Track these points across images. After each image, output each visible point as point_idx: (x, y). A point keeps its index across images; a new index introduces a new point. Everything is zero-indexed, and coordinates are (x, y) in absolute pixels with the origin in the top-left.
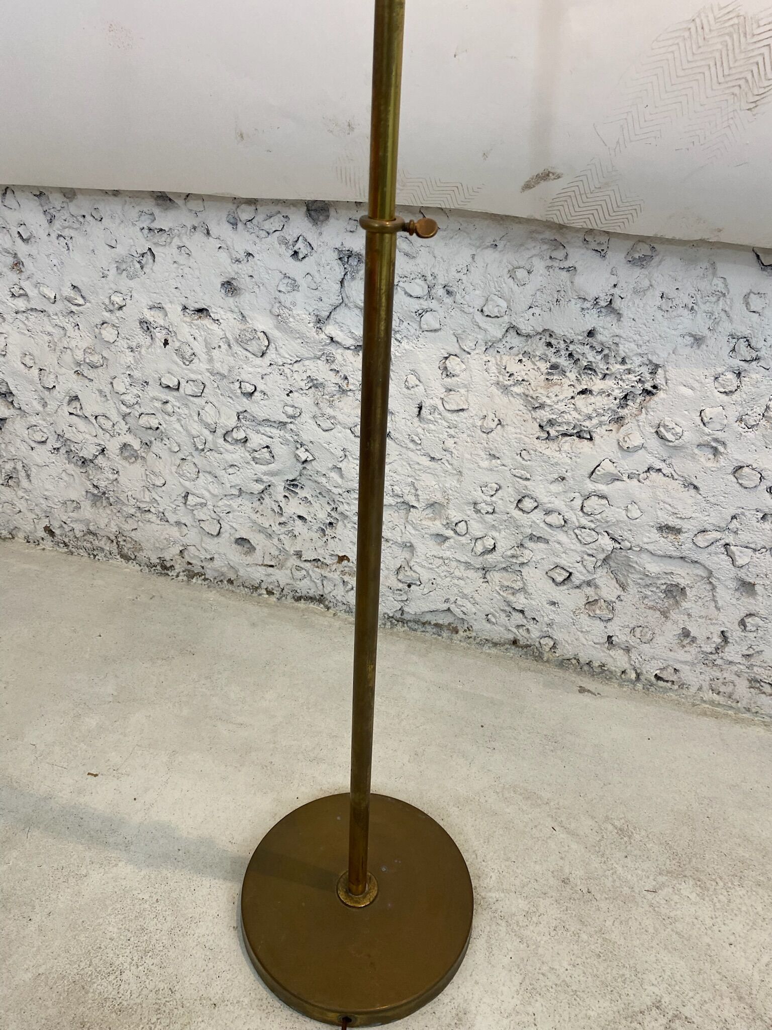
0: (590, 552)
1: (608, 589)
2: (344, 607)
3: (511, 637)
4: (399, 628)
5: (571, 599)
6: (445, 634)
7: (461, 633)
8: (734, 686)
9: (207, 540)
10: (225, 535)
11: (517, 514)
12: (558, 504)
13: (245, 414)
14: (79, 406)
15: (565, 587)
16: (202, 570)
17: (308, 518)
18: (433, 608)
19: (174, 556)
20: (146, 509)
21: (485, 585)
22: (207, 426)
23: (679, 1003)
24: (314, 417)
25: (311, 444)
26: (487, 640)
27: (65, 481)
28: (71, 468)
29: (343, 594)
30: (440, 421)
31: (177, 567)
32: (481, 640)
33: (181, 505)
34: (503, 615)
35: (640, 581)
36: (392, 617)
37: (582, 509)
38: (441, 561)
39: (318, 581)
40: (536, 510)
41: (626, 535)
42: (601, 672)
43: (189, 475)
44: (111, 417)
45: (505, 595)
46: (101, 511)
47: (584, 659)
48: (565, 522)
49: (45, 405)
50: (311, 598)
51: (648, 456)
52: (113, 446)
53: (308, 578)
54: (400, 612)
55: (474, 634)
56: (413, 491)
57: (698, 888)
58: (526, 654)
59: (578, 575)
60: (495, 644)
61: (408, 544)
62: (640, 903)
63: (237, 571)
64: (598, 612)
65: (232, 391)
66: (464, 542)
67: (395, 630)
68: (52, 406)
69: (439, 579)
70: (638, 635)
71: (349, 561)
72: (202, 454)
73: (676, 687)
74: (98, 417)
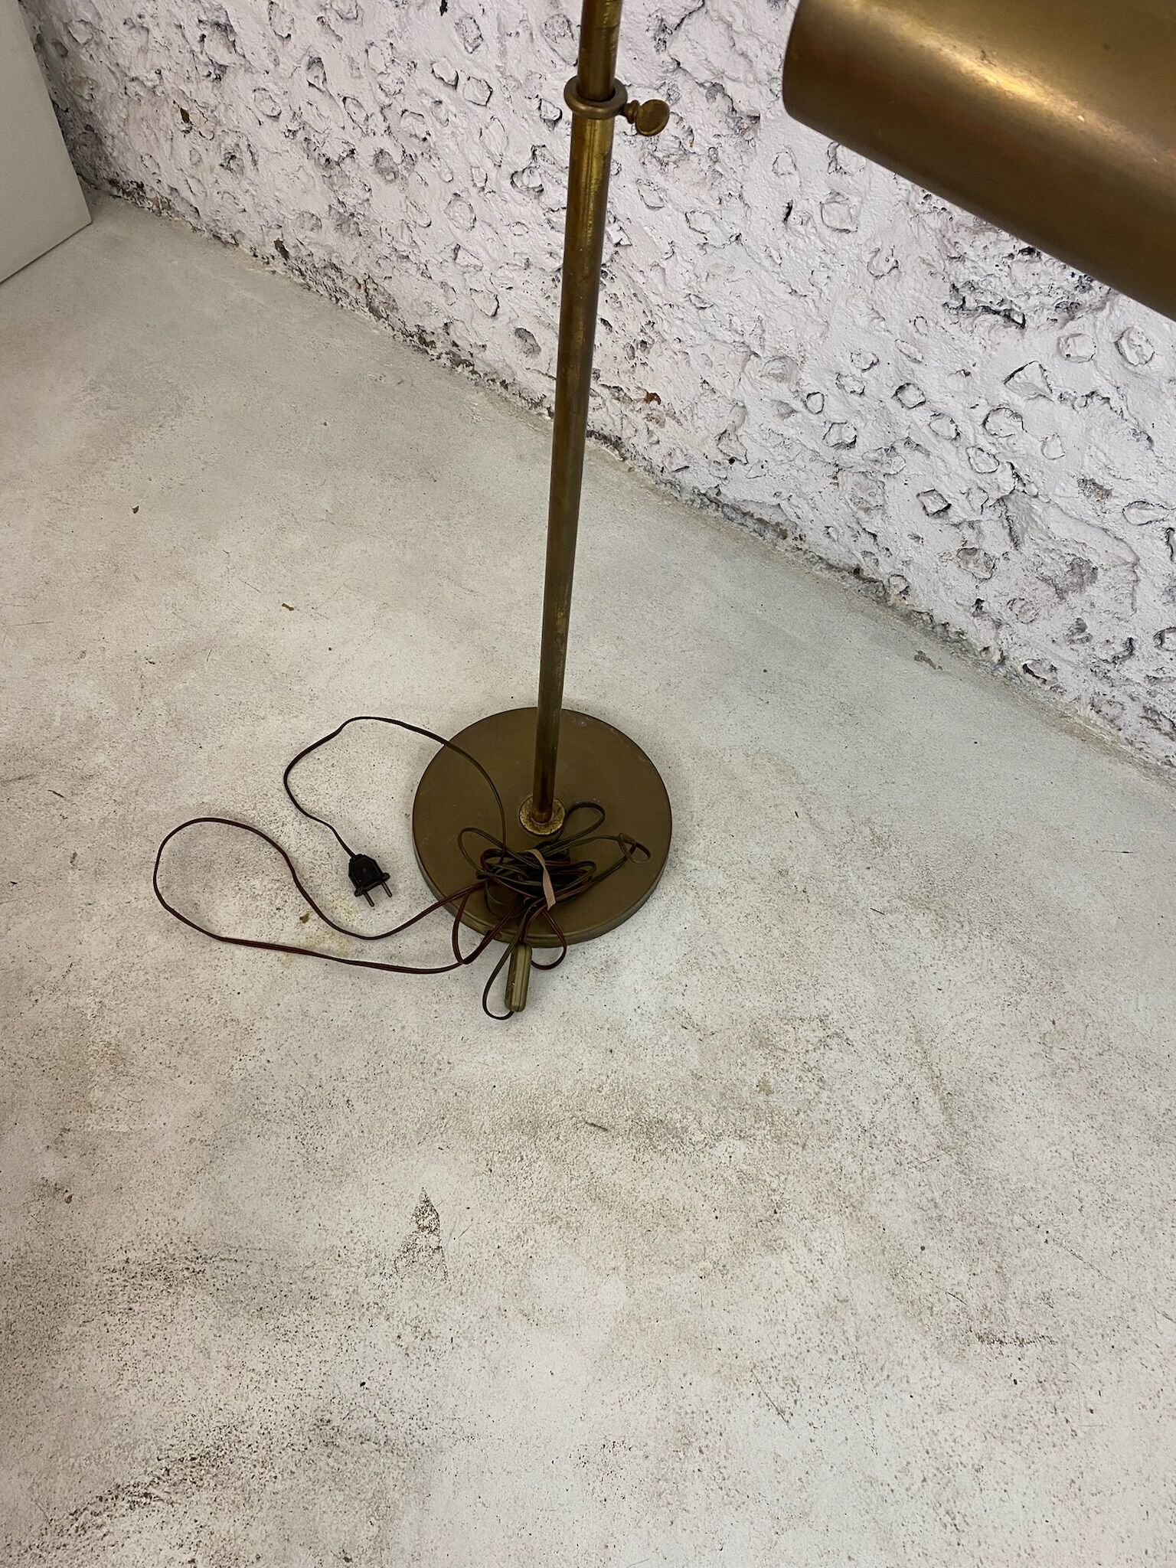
0: (982, 486)
1: (994, 541)
2: (645, 463)
3: (854, 563)
4: (711, 511)
5: (943, 539)
6: (769, 535)
7: (789, 539)
8: (1123, 709)
9: (479, 318)
10: (502, 319)
11: (892, 405)
12: (955, 407)
13: (543, 150)
14: (321, 76)
15: (938, 521)
16: (469, 358)
17: (615, 328)
18: (758, 498)
19: (436, 329)
20: (404, 254)
21: (832, 487)
22: (491, 156)
23: (847, 1024)
24: (637, 181)
25: (627, 222)
26: (820, 558)
27: (303, 183)
28: (309, 165)
29: (645, 445)
30: (813, 238)
31: (439, 345)
32: (813, 557)
33: (450, 260)
34: (849, 533)
35: (1039, 541)
36: (705, 495)
37: (984, 423)
38: (781, 439)
39: (616, 418)
40: (921, 407)
41: (1035, 476)
42: (955, 641)
43: (461, 221)
44: (364, 104)
45: (855, 509)
46: (347, 239)
47: (940, 617)
48: (958, 434)
49: (276, 63)
50: (605, 437)
51: (1095, 373)
52: (366, 152)
53: (604, 410)
54: (717, 491)
55: (805, 547)
56: (759, 331)
57: (936, 926)
58: (867, 590)
59: (959, 510)
60: (830, 567)
61: (741, 404)
62: (858, 920)
63: (514, 374)
64: (971, 566)
65: (529, 112)
66: (815, 422)
67: (704, 513)
68: (286, 65)
69: (772, 464)
70: (1016, 610)
71: (659, 404)
72: (482, 194)
73: (1047, 687)
74: (348, 100)
